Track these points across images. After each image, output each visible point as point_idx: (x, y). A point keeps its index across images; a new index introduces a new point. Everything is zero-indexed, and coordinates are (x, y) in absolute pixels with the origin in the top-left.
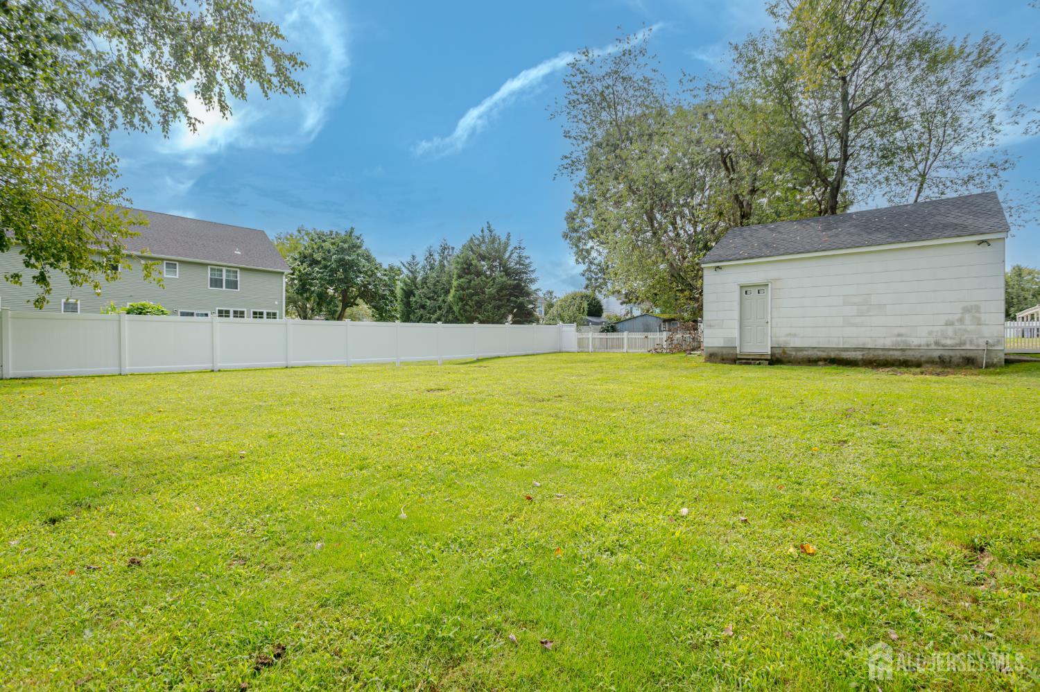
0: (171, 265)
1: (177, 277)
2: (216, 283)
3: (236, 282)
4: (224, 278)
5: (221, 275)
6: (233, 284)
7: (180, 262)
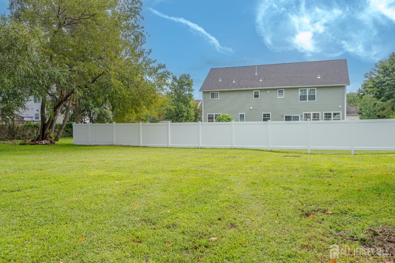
0: (281, 91)
1: (284, 97)
2: (303, 98)
3: (314, 96)
4: (308, 94)
5: (306, 93)
6: (312, 98)
7: (285, 89)
